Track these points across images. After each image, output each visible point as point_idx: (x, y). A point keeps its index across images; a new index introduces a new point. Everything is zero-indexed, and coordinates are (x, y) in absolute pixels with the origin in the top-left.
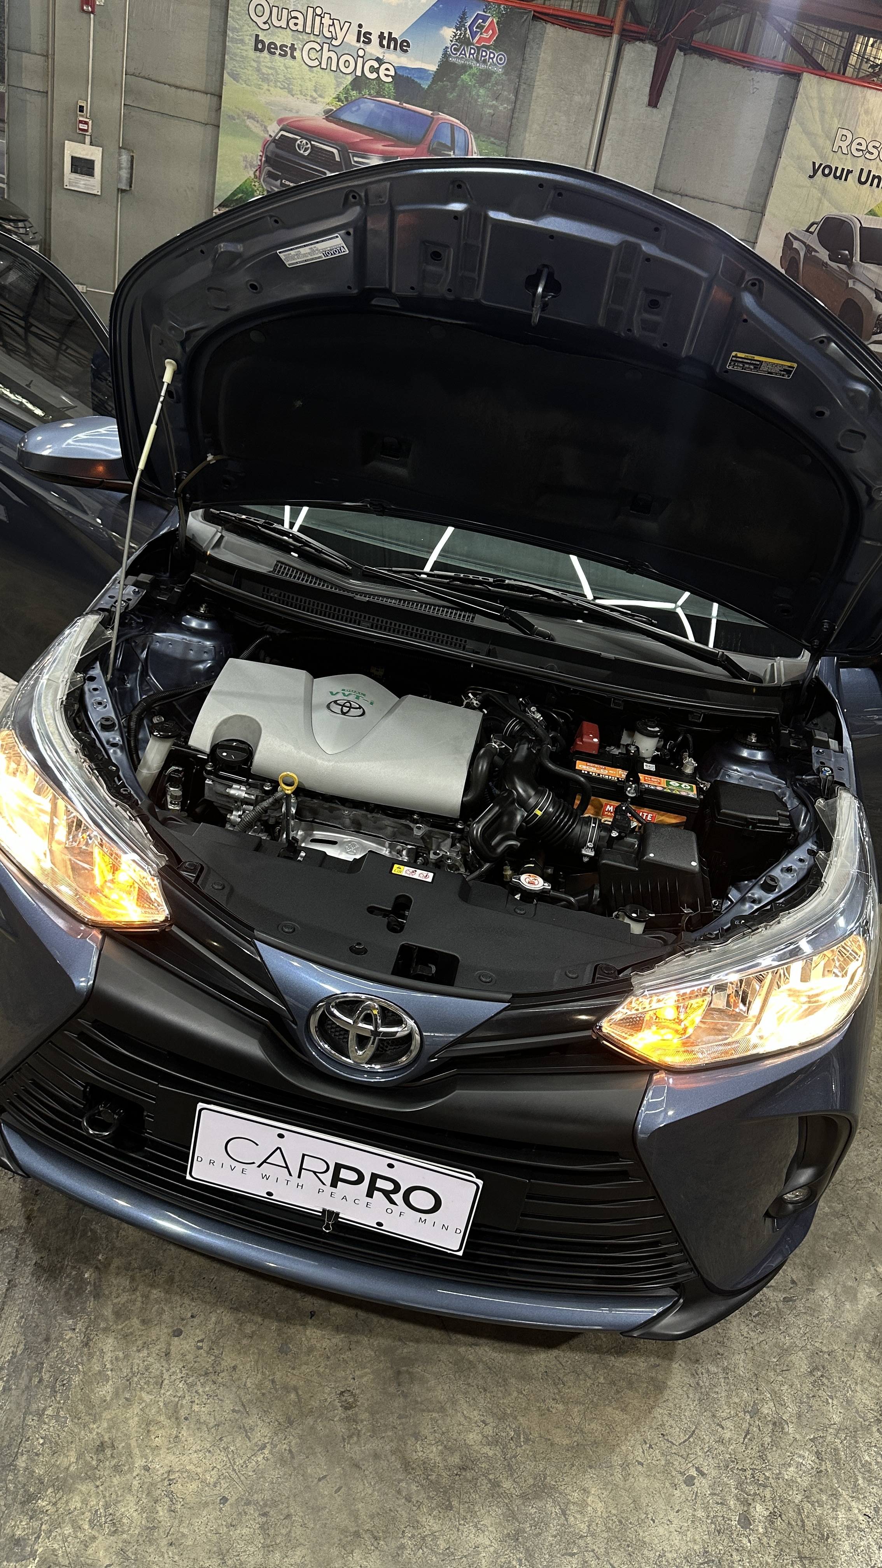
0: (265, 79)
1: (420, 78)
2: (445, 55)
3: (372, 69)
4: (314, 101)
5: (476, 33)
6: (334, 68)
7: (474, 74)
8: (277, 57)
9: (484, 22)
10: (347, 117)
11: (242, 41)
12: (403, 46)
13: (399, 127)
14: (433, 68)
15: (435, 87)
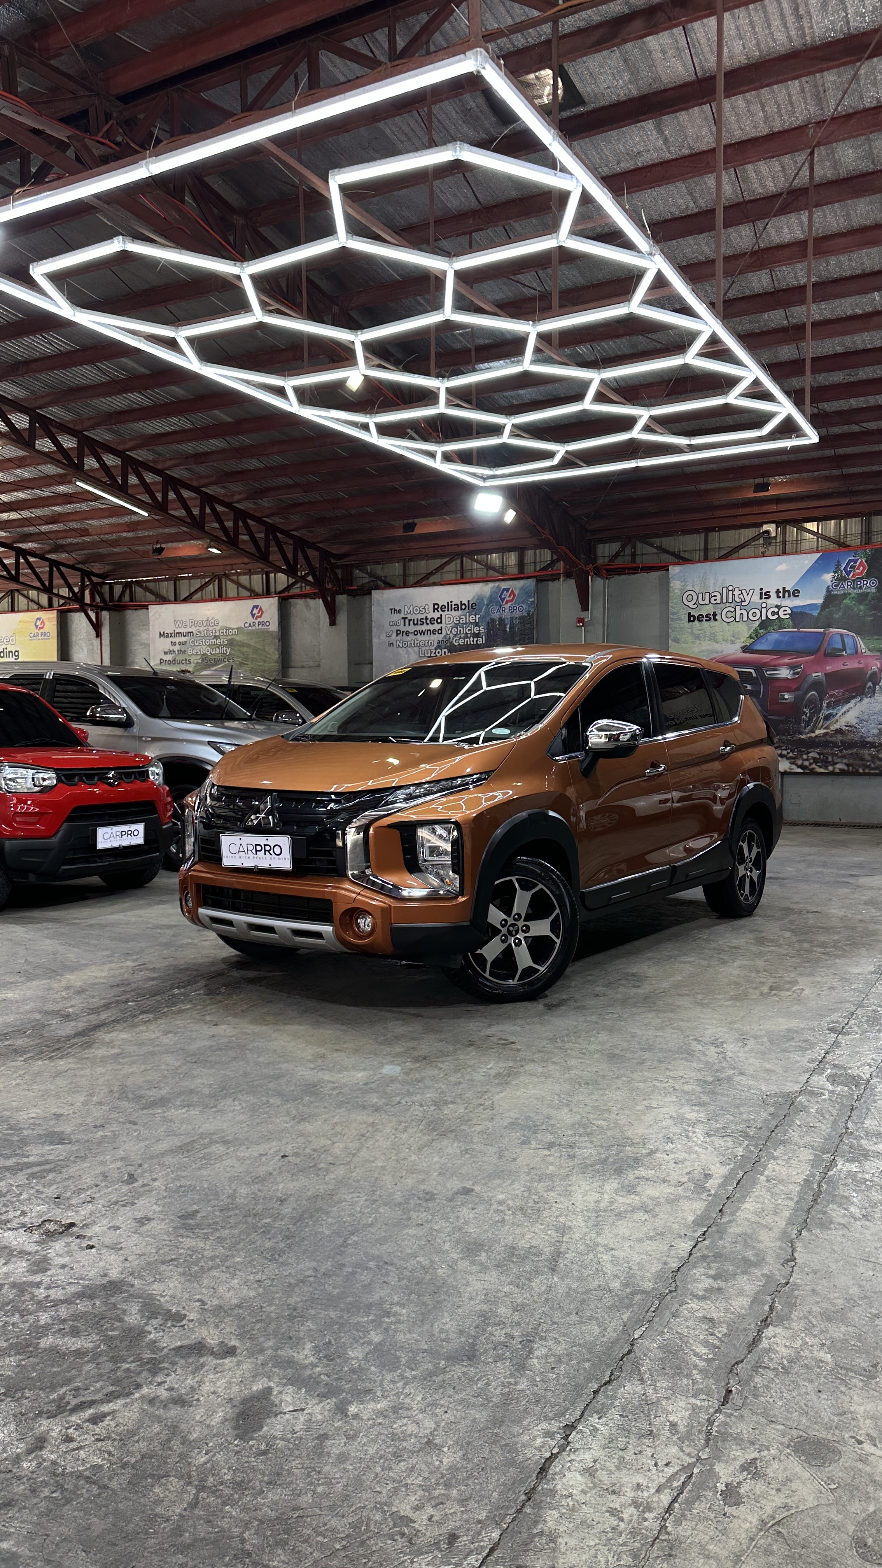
0: (698, 637)
1: (811, 610)
2: (828, 590)
3: (773, 613)
4: (733, 643)
5: (850, 572)
6: (745, 619)
7: (853, 598)
8: (704, 622)
9: (855, 563)
10: (759, 647)
11: (680, 619)
12: (796, 593)
13: (800, 646)
14: (820, 601)
15: (823, 613)
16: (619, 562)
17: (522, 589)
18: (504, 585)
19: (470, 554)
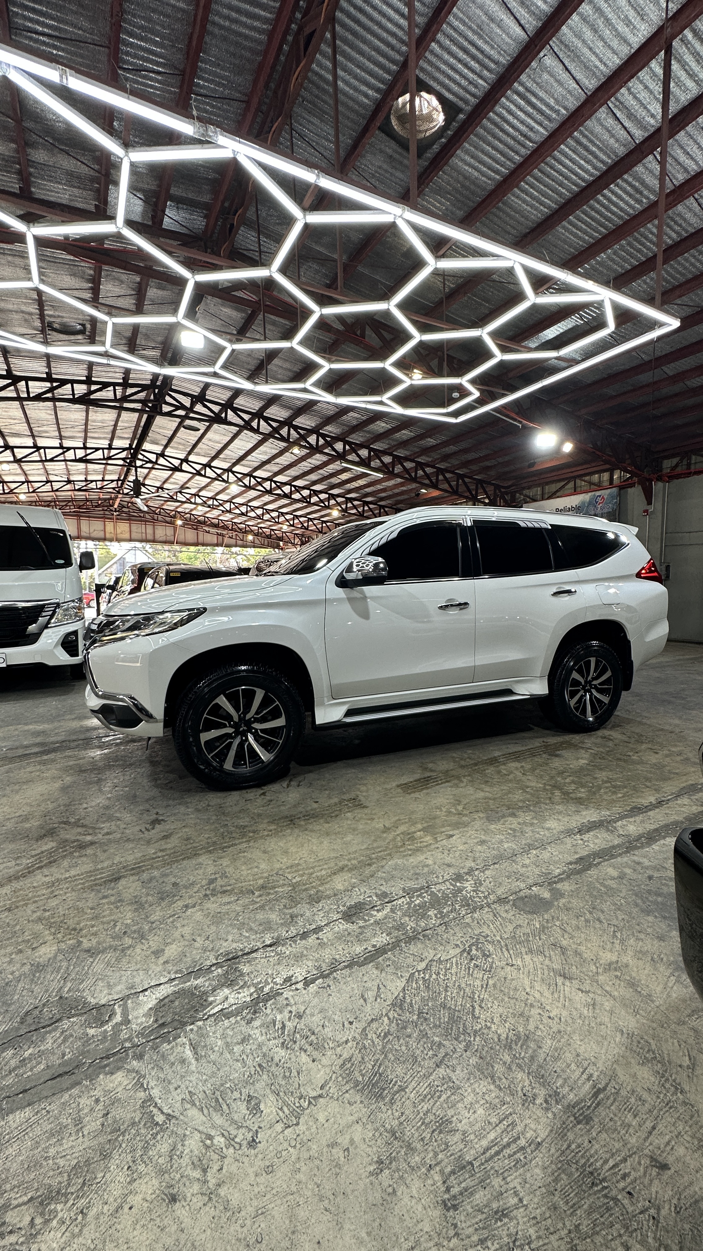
16: (679, 470)
17: (609, 494)
18: (598, 493)
19: (580, 477)
